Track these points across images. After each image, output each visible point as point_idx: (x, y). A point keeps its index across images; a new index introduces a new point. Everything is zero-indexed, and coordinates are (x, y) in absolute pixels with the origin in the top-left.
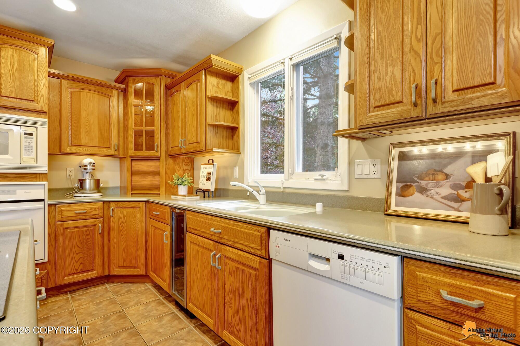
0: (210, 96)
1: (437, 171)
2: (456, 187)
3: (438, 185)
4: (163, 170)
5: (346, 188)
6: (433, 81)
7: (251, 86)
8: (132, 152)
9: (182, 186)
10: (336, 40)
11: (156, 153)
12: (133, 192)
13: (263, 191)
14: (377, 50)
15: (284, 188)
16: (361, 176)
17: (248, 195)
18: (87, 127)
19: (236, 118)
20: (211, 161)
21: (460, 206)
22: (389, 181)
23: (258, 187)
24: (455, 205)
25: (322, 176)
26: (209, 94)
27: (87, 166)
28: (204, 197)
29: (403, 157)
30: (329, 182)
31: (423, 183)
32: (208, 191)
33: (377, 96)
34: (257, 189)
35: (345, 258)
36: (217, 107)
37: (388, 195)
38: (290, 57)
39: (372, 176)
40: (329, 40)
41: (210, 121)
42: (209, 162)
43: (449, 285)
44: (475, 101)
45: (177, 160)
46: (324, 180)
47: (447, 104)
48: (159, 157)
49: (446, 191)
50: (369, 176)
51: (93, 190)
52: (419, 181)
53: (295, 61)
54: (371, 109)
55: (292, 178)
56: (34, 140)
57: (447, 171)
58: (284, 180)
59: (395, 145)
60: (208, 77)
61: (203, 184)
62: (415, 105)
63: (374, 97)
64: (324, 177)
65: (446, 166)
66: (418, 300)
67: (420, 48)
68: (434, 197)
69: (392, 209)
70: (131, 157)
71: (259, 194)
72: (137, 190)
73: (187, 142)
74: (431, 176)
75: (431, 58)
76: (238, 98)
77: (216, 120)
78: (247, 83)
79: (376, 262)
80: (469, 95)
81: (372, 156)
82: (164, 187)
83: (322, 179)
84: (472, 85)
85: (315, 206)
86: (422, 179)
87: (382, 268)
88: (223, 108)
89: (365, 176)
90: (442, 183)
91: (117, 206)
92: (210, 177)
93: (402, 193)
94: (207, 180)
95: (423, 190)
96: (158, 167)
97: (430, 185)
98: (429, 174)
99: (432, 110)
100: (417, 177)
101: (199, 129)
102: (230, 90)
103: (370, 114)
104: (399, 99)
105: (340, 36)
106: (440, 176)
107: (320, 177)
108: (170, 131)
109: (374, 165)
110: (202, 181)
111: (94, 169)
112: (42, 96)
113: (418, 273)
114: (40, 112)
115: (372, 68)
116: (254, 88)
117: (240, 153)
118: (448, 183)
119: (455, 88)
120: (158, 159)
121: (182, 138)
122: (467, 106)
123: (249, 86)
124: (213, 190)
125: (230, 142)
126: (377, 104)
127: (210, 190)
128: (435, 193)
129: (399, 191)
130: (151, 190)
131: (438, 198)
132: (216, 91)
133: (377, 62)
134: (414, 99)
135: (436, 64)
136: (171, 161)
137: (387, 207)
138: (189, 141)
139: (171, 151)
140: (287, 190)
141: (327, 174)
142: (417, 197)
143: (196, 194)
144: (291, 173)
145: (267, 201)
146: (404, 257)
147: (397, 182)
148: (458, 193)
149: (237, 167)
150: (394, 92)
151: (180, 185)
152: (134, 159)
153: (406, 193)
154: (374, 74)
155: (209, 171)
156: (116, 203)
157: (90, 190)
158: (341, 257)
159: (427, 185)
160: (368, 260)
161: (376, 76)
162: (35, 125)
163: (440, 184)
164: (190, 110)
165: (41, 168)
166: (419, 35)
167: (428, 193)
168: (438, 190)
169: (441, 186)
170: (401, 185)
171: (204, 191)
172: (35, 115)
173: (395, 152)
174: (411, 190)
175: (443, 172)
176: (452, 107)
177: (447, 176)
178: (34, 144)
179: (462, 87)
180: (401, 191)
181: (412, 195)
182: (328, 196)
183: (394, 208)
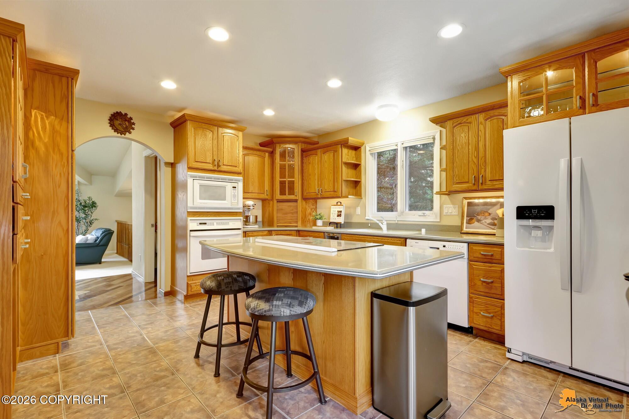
0: (344, 162)
1: (485, 212)
2: (494, 219)
3: (485, 218)
4: (300, 209)
5: (439, 220)
6: (481, 176)
7: (371, 155)
8: (278, 196)
9: (320, 220)
10: (432, 139)
11: (295, 197)
12: (278, 225)
13: (385, 223)
14: (457, 157)
15: (397, 221)
16: (448, 214)
17: (369, 225)
18: (252, 180)
19: (359, 175)
20: (339, 204)
21: (495, 227)
22: (463, 216)
23: (382, 220)
24: (493, 227)
25: (424, 213)
26: (344, 160)
27: (250, 206)
28: (337, 227)
29: (469, 204)
30: (428, 217)
31: (479, 217)
32: (340, 223)
33: (457, 178)
34: (382, 222)
35: (446, 247)
36: (348, 168)
37: (462, 223)
38: (402, 143)
39: (453, 214)
40: (428, 138)
41: (344, 178)
42: (337, 204)
43: (483, 250)
44: (497, 185)
45: (308, 202)
46: (425, 216)
47: (487, 185)
48: (297, 200)
49: (489, 221)
50: (452, 214)
51: (254, 223)
52: (477, 216)
53: (405, 145)
54: (455, 184)
55: (403, 215)
56: (237, 191)
57: (489, 212)
58: (397, 216)
59: (466, 198)
60: (343, 149)
61: (334, 219)
62: (474, 184)
63: (456, 178)
64: (425, 214)
65: (489, 209)
66: (474, 257)
67: (475, 160)
68: (484, 224)
69: (464, 230)
70: (277, 200)
71: (383, 224)
72: (281, 223)
73: (323, 191)
74: (483, 214)
75: (480, 166)
76: (361, 162)
77: (348, 177)
78: (368, 153)
79: (459, 246)
80: (495, 183)
81: (453, 203)
82: (301, 221)
83: (424, 215)
84: (495, 179)
85: (421, 231)
86: (479, 216)
87: (461, 248)
88: (351, 168)
89: (450, 214)
90: (487, 217)
91: (276, 234)
92: (341, 214)
93: (469, 222)
94: (338, 216)
95: (479, 221)
96: (297, 207)
97: (482, 218)
98: (482, 213)
99: (480, 187)
100: (476, 214)
101: (336, 183)
102: (354, 156)
103: (454, 186)
104: (467, 181)
105: (435, 137)
106: (487, 214)
107: (423, 214)
108: (305, 182)
109: (455, 208)
110: (333, 216)
111: (254, 208)
112: (241, 163)
113: (474, 248)
114: (239, 173)
115: (455, 165)
116: (373, 156)
117: (362, 198)
118: (490, 217)
119: (490, 179)
120: (296, 201)
121: (318, 187)
122: (494, 187)
123: (370, 155)
124: (343, 223)
125: (354, 191)
126: (457, 182)
127: (341, 223)
128: (484, 222)
129: (468, 221)
130: (291, 223)
131: (486, 224)
132: (347, 158)
133: (457, 163)
134: (473, 182)
135: (482, 168)
136: (304, 202)
137: (462, 229)
138: (326, 190)
139: (305, 196)
140: (399, 222)
141: (427, 213)
142: (476, 224)
143: (330, 225)
144: (402, 212)
145: (387, 229)
146: (469, 243)
147: (467, 217)
148: (494, 222)
149: (359, 208)
150: (465, 177)
151: (319, 219)
152: (279, 201)
153: (471, 222)
154: (456, 168)
155: (340, 210)
156: (276, 232)
157: (252, 223)
158: (444, 246)
159: (481, 218)
160: (456, 246)
161: (457, 169)
162: (237, 181)
163: (487, 218)
164: (327, 169)
165: (239, 209)
166: (476, 156)
167: (481, 222)
168: (485, 220)
169: (487, 219)
170: (468, 218)
171: (337, 224)
172: (236, 175)
173: (466, 202)
174: (473, 221)
175: (488, 212)
176: (488, 187)
177: (490, 214)
178: (236, 194)
179: (492, 179)
180: (469, 221)
181: (474, 223)
182: (427, 225)
183: (465, 230)
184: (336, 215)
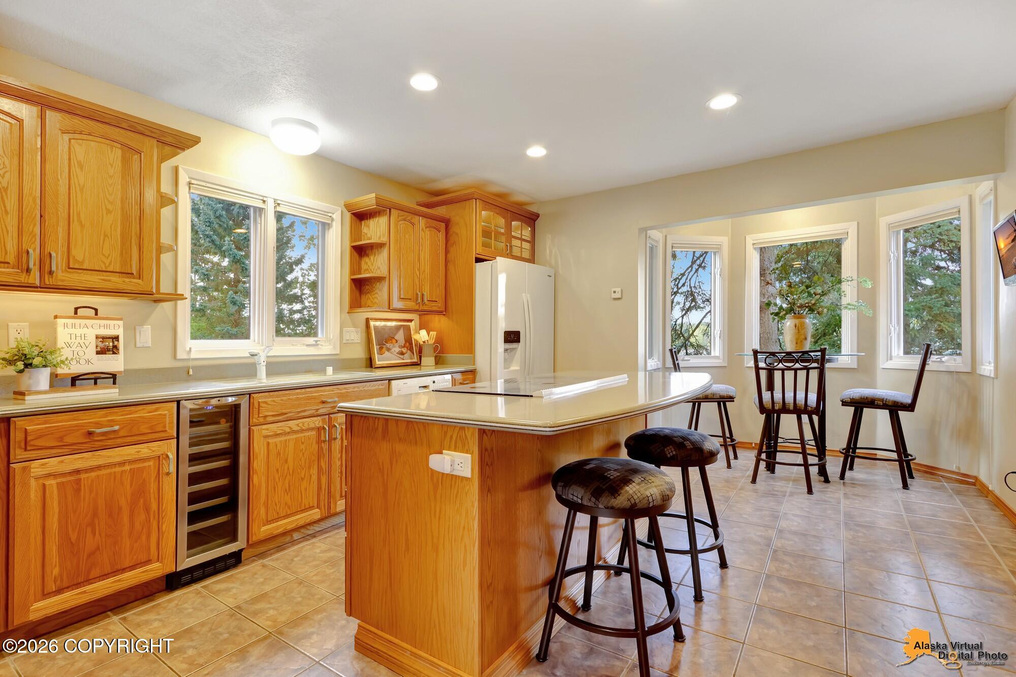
1: (392, 338)
2: (400, 347)
5: (338, 352)
10: (330, 218)
16: (349, 342)
17: (191, 373)
20: (86, 312)
21: (404, 357)
25: (317, 341)
30: (322, 347)
33: (402, 292)
37: (372, 354)
39: (355, 341)
40: (323, 213)
42: (76, 313)
46: (317, 345)
49: (397, 349)
52: (386, 344)
55: (274, 345)
57: (395, 338)
61: (88, 362)
65: (395, 335)
74: (390, 341)
78: (184, 189)
81: (355, 326)
85: (325, 371)
92: (112, 346)
94: (103, 353)
95: (388, 350)
100: (384, 341)
101: (134, 250)
105: (333, 216)
106: (394, 341)
107: (314, 343)
109: (357, 332)
110: (75, 354)
118: (397, 345)
123: (188, 196)
126: (401, 297)
127: (121, 372)
131: (396, 353)
135: (424, 285)
142: (387, 353)
147: (376, 345)
148: (402, 350)
149: (148, 328)
150: (409, 292)
155: (101, 332)
159: (390, 346)
166: (418, 267)
167: (391, 351)
169: (395, 347)
170: (379, 347)
174: (384, 350)
177: (397, 341)
180: (380, 351)
181: (384, 353)
183: (377, 362)
184: (92, 350)
